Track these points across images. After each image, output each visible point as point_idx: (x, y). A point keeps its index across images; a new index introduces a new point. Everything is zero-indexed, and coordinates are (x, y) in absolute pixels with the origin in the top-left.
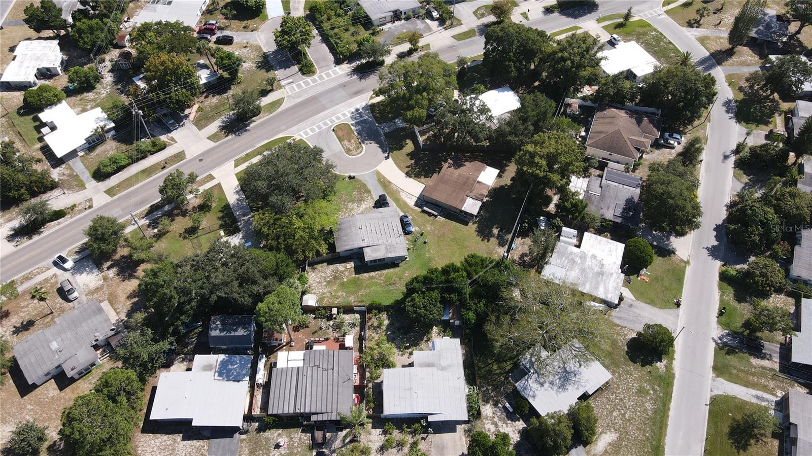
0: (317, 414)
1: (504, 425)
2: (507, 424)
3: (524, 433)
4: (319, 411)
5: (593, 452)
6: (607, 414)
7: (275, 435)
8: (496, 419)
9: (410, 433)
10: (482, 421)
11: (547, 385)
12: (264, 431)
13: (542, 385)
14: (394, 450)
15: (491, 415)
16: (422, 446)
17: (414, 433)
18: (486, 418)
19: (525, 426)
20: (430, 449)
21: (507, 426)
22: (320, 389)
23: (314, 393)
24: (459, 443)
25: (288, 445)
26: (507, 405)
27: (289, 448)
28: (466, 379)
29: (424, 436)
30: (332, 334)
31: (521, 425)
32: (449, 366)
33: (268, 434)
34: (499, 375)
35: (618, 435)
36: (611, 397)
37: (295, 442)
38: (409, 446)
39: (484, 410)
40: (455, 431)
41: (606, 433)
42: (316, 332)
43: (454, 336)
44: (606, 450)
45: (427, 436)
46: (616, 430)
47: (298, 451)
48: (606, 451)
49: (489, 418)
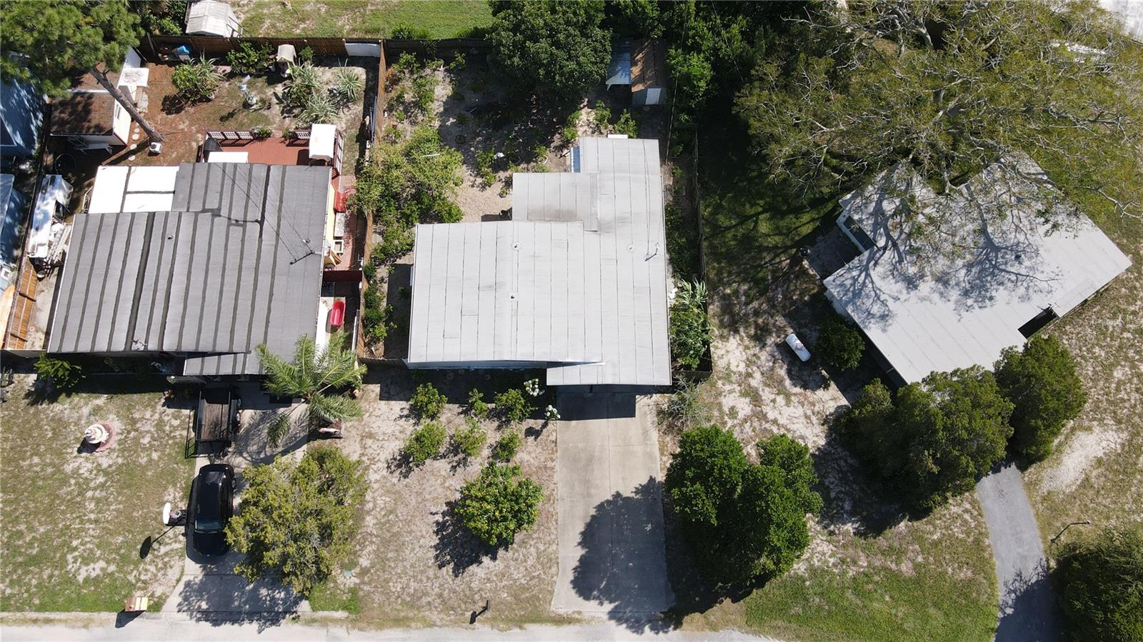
0: (203, 355)
1: (780, 400)
2: (788, 396)
3: (839, 426)
4: (209, 349)
5: (1045, 487)
6: (1095, 372)
7: (86, 411)
8: (756, 381)
9: (492, 415)
10: (713, 385)
11: (926, 286)
12: (53, 399)
13: (911, 283)
14: (443, 466)
15: (742, 368)
16: (528, 455)
17: (503, 416)
18: (727, 377)
19: (844, 402)
20: (549, 464)
21: (788, 404)
22: (214, 280)
23: (195, 293)
24: (638, 449)
25: (120, 442)
26: (795, 342)
27: (122, 450)
28: (672, 261)
29: (536, 424)
30: (277, 122)
31: (831, 399)
32: (622, 220)
33: (63, 407)
34: (775, 250)
35: (1125, 435)
36: (1110, 323)
37: (142, 434)
38: (486, 452)
39: (720, 352)
40: (630, 412)
41: (1089, 429)
42: (231, 115)
43: (641, 132)
44: (1087, 479)
45: (545, 425)
46: (1119, 422)
47: (151, 460)
48: (1086, 483)
49: (734, 378)
